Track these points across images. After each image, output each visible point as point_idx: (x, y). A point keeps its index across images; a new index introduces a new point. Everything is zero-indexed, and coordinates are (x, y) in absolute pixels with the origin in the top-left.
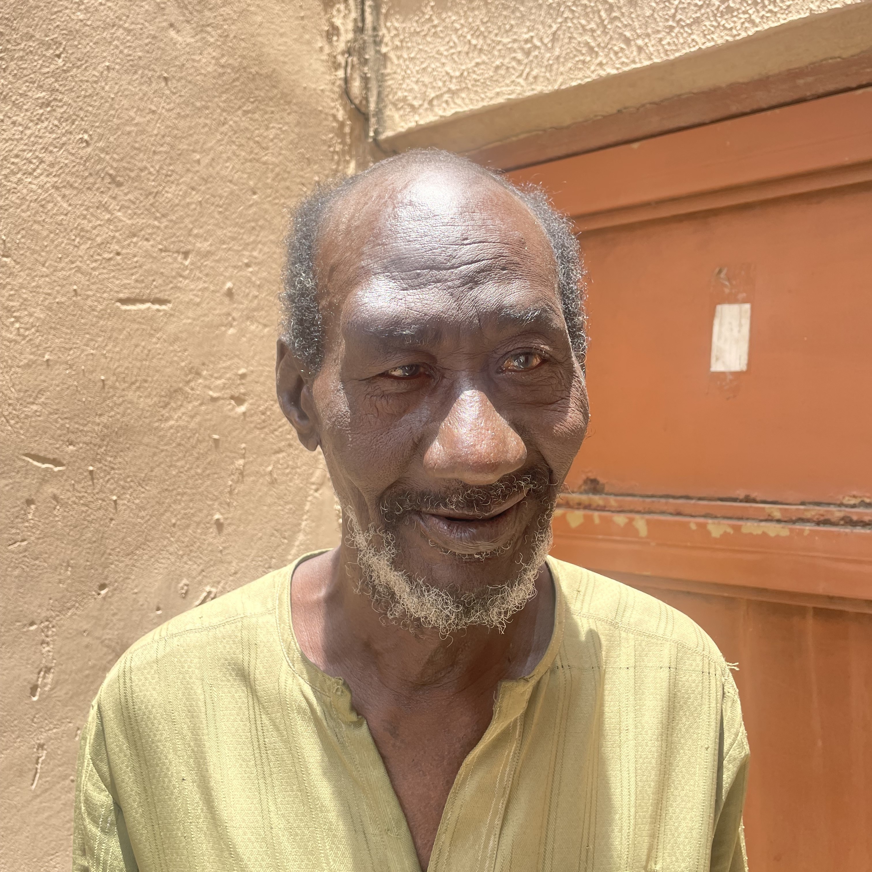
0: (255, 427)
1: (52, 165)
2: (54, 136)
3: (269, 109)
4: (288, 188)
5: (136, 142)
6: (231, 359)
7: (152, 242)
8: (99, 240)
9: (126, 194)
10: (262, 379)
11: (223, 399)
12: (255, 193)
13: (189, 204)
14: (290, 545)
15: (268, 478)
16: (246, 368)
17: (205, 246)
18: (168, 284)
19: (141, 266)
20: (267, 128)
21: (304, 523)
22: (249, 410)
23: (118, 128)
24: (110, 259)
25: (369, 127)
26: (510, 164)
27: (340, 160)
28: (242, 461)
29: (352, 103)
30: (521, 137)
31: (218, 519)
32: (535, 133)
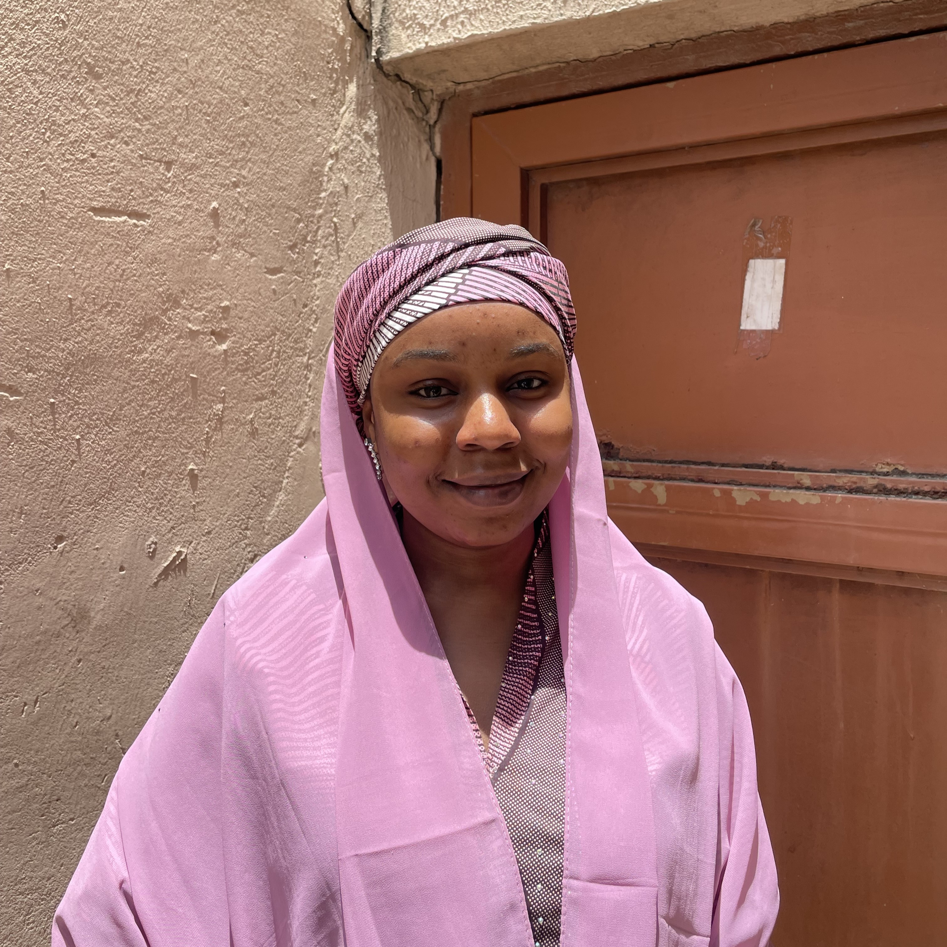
0: (237, 369)
1: (22, 44)
3: (265, 12)
4: (282, 103)
5: (118, 30)
6: (214, 288)
7: (131, 147)
8: (72, 137)
9: (105, 88)
10: (246, 315)
11: (204, 333)
12: (246, 105)
13: (175, 108)
14: (269, 505)
15: (248, 427)
16: (230, 301)
17: (190, 158)
18: (147, 197)
19: (118, 173)
20: (263, 34)
21: (285, 481)
22: (230, 349)
24: (84, 161)
25: (371, 46)
26: (527, 98)
27: (338, 79)
28: (220, 406)
29: (354, 17)
30: (541, 68)
31: (192, 470)
32: (557, 64)
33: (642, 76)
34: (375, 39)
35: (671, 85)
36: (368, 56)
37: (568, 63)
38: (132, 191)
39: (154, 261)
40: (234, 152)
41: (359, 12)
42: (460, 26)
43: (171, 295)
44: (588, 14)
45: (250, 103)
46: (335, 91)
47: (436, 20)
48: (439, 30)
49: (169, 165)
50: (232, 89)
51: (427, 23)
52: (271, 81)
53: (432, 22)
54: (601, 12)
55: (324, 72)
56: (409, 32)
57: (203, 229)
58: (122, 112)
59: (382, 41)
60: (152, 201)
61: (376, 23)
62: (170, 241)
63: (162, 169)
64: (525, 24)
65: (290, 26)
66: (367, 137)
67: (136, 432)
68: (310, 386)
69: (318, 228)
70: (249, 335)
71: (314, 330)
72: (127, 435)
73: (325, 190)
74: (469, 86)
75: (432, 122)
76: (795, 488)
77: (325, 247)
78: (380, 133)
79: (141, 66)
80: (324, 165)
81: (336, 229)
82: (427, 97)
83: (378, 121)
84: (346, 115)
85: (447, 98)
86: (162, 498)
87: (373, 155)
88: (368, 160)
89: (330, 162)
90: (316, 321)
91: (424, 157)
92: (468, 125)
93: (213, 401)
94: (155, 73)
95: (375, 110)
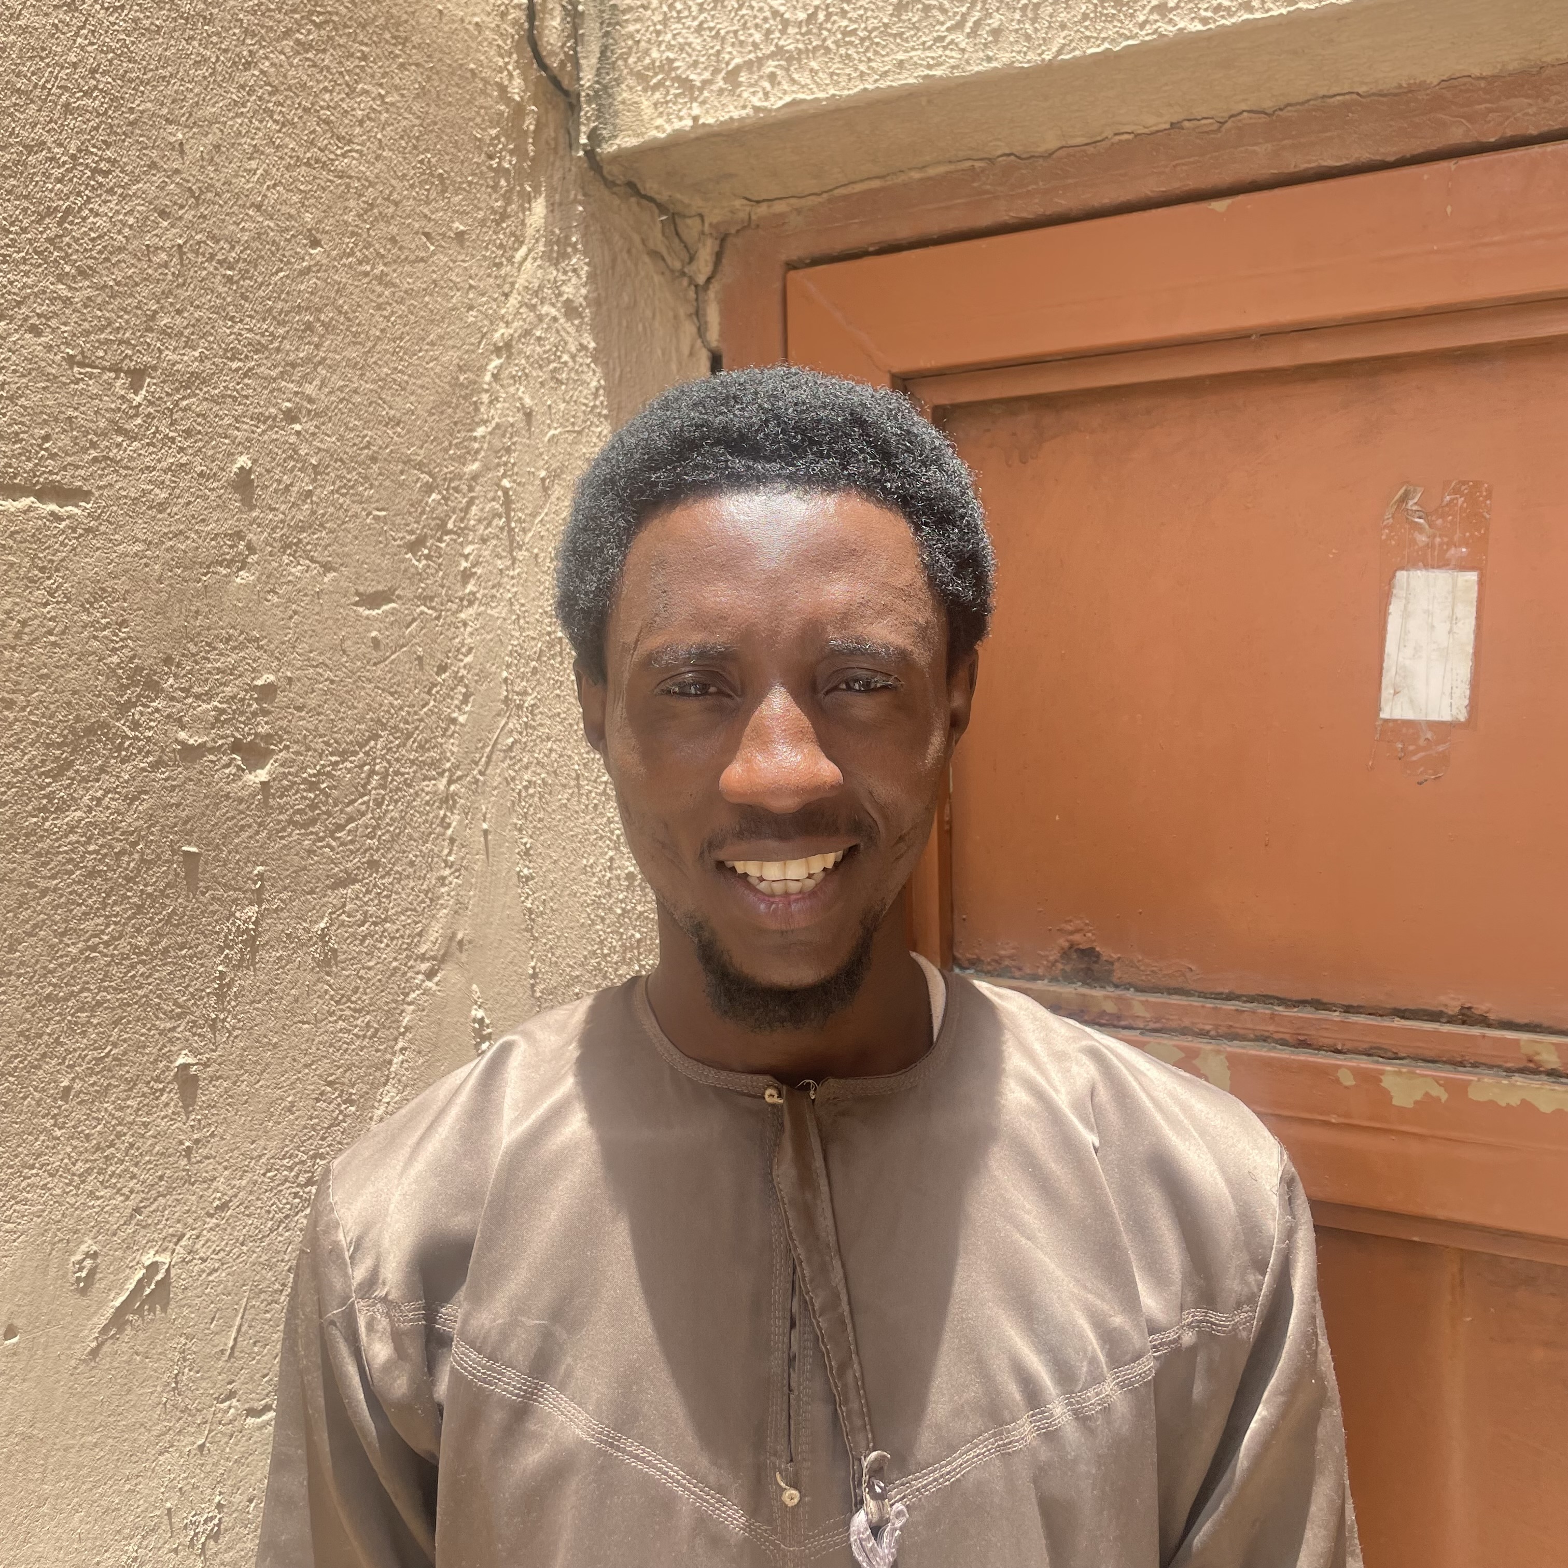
7: (47, 338)
10: (314, 700)
11: (214, 750)
13: (150, 250)
17: (188, 360)
20: (351, 93)
21: (397, 1060)
22: (276, 778)
25: (579, 124)
26: (903, 231)
27: (510, 191)
28: (252, 911)
29: (543, 66)
30: (932, 172)
31: (186, 1066)
32: (968, 164)
33: (1151, 187)
34: (587, 110)
35: (1220, 206)
36: (572, 143)
37: (991, 161)
38: (46, 438)
39: (100, 594)
40: (287, 345)
41: (553, 53)
42: (766, 85)
43: (139, 669)
44: (1047, 56)
45: (324, 238)
46: (504, 216)
47: (716, 71)
48: (721, 91)
49: (137, 377)
50: (285, 209)
51: (696, 78)
52: (370, 193)
53: (707, 75)
54: (1077, 53)
55: (482, 175)
56: (658, 95)
57: (215, 516)
58: (24, 261)
59: (600, 114)
60: (95, 460)
61: (587, 78)
62: (138, 547)
63: (120, 384)
64: (909, 78)
65: (410, 79)
66: (571, 310)
67: (49, 997)
68: (452, 841)
69: (471, 502)
70: (319, 744)
71: (462, 719)
72: (27, 1009)
73: (485, 422)
74: (780, 207)
75: (701, 280)
76: (1522, 1071)
77: (484, 541)
78: (596, 303)
79: (73, 157)
80: (482, 369)
81: (507, 502)
82: (691, 228)
83: (592, 276)
84: (528, 264)
85: (733, 231)
86: (112, 1145)
87: (583, 347)
88: (573, 357)
89: (496, 362)
90: (465, 701)
91: (686, 350)
92: (778, 285)
93: (235, 901)
94: (106, 173)
95: (585, 254)
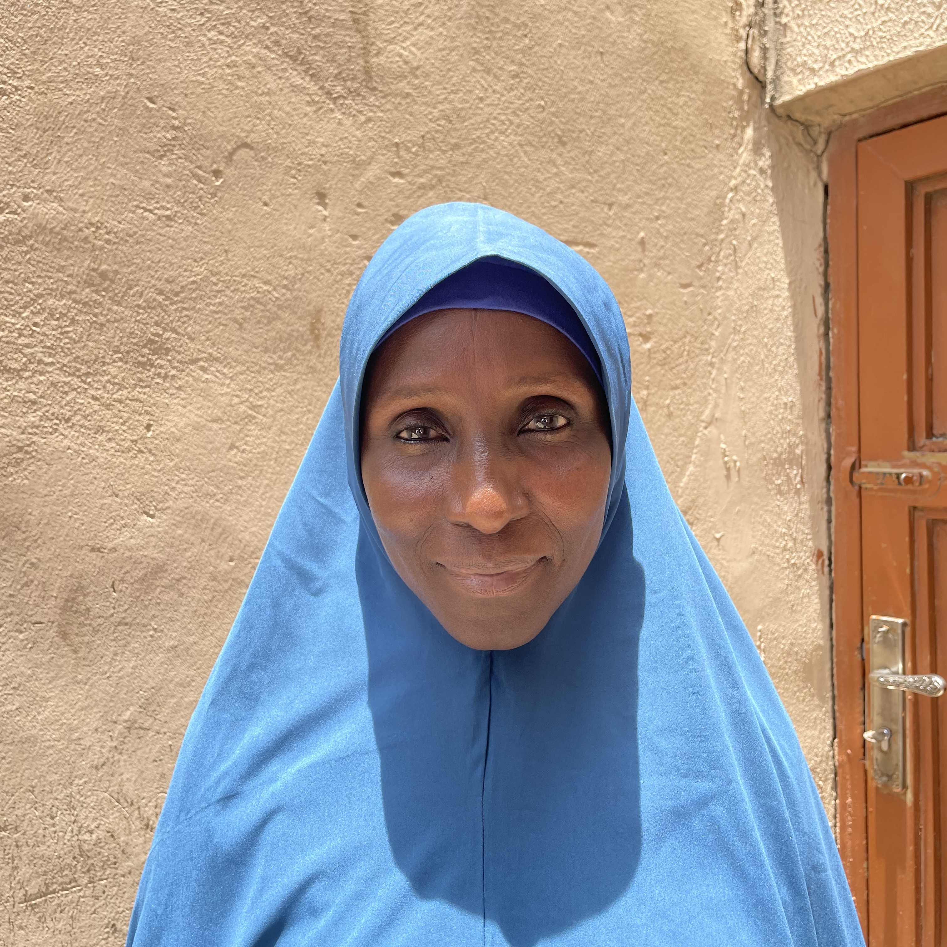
0: (658, 364)
1: (518, 126)
2: (520, 102)
3: (681, 79)
4: (693, 150)
5: (577, 107)
6: (641, 300)
7: (586, 194)
8: (548, 190)
9: (569, 152)
10: (665, 321)
11: (634, 335)
12: (666, 154)
13: (615, 162)
14: (682, 474)
15: (666, 410)
16: (652, 309)
17: (624, 199)
18: (596, 231)
19: (577, 214)
20: (678, 96)
21: (694, 456)
22: (653, 347)
23: (565, 97)
24: (555, 207)
25: (765, 93)
26: (911, 118)
27: (737, 125)
28: (645, 392)
29: (751, 72)
30: (924, 90)
32: (941, 84)
34: (769, 87)
36: (763, 102)
38: (586, 227)
40: (656, 192)
41: (755, 67)
42: (847, 65)
45: (669, 152)
46: (734, 136)
47: (825, 63)
48: (827, 71)
49: (611, 205)
50: (655, 143)
51: (816, 66)
52: (685, 133)
53: (821, 65)
55: (726, 121)
56: (800, 77)
57: (634, 253)
58: (579, 169)
59: (775, 89)
60: (599, 234)
61: (770, 74)
62: (610, 264)
63: (606, 209)
65: (699, 88)
66: (762, 171)
69: (721, 250)
70: (666, 337)
71: (717, 334)
73: (726, 218)
74: (855, 116)
75: (819, 152)
77: (726, 265)
78: (773, 167)
80: (725, 198)
81: (735, 250)
82: (815, 131)
83: (771, 157)
84: (745, 155)
85: (833, 129)
87: (767, 186)
88: (762, 190)
89: (730, 195)
90: (718, 326)
91: (812, 183)
92: (854, 150)
93: (640, 388)
95: (768, 147)
